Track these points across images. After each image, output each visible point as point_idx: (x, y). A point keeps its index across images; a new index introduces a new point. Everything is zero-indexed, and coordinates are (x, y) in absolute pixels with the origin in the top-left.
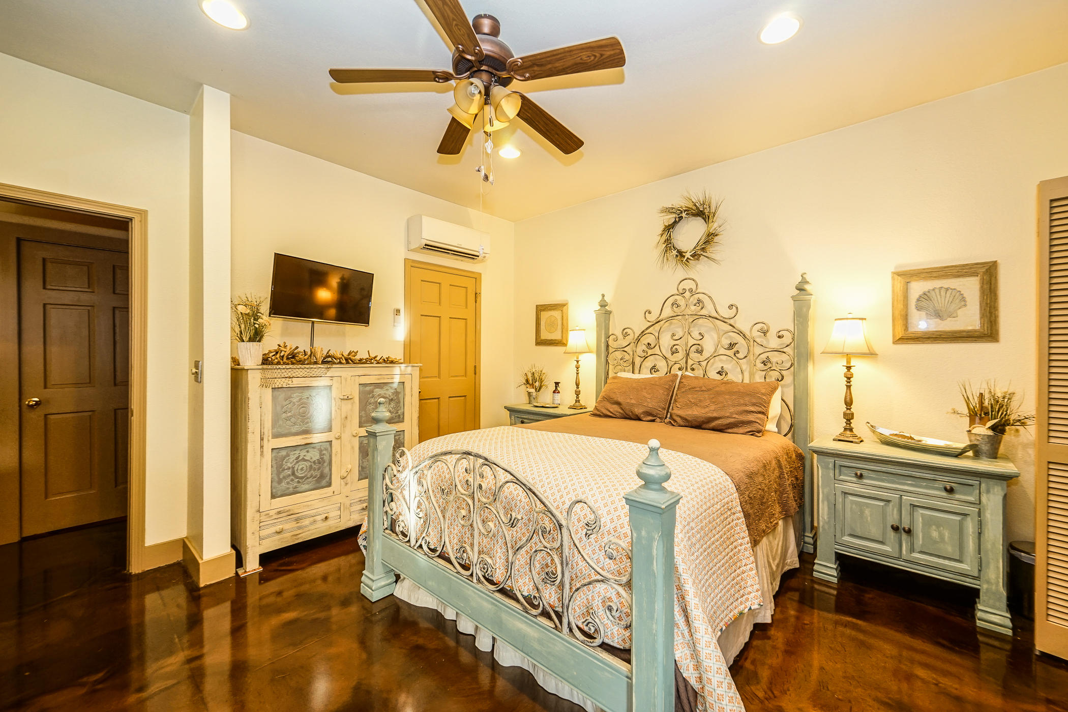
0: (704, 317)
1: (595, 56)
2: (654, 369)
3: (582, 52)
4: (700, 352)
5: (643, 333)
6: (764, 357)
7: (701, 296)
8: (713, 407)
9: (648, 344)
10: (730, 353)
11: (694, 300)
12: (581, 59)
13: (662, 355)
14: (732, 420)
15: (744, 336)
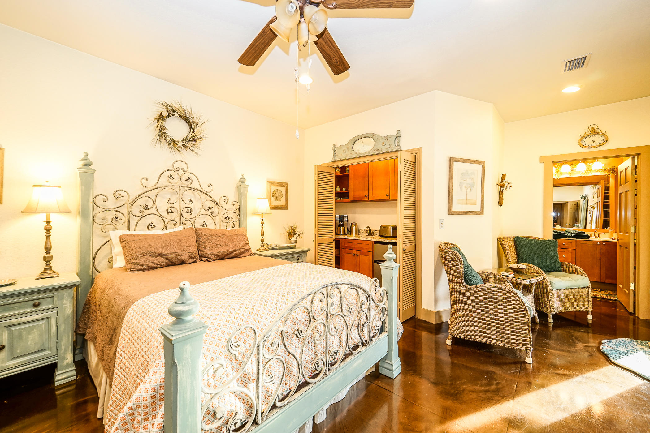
0: (193, 189)
1: (337, 63)
2: (152, 226)
3: (338, 57)
4: (190, 212)
5: (139, 196)
6: (225, 216)
7: (191, 176)
8: (231, 245)
9: (145, 206)
10: (209, 213)
11: (185, 177)
12: (333, 57)
13: (159, 215)
14: (242, 250)
15: (217, 204)
